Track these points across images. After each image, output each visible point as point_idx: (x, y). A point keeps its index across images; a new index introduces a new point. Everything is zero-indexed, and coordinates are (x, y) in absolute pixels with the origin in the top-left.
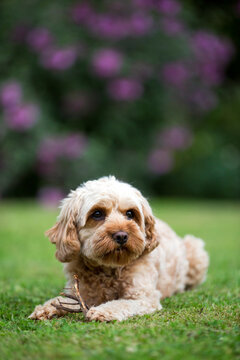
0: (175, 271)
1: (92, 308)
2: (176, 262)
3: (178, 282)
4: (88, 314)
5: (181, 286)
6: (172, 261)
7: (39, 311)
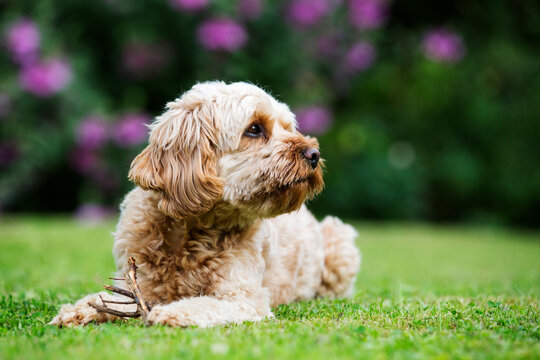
0: (295, 263)
1: (157, 308)
2: (298, 249)
3: (301, 284)
4: (151, 316)
5: (307, 292)
6: (291, 246)
7: (66, 313)
